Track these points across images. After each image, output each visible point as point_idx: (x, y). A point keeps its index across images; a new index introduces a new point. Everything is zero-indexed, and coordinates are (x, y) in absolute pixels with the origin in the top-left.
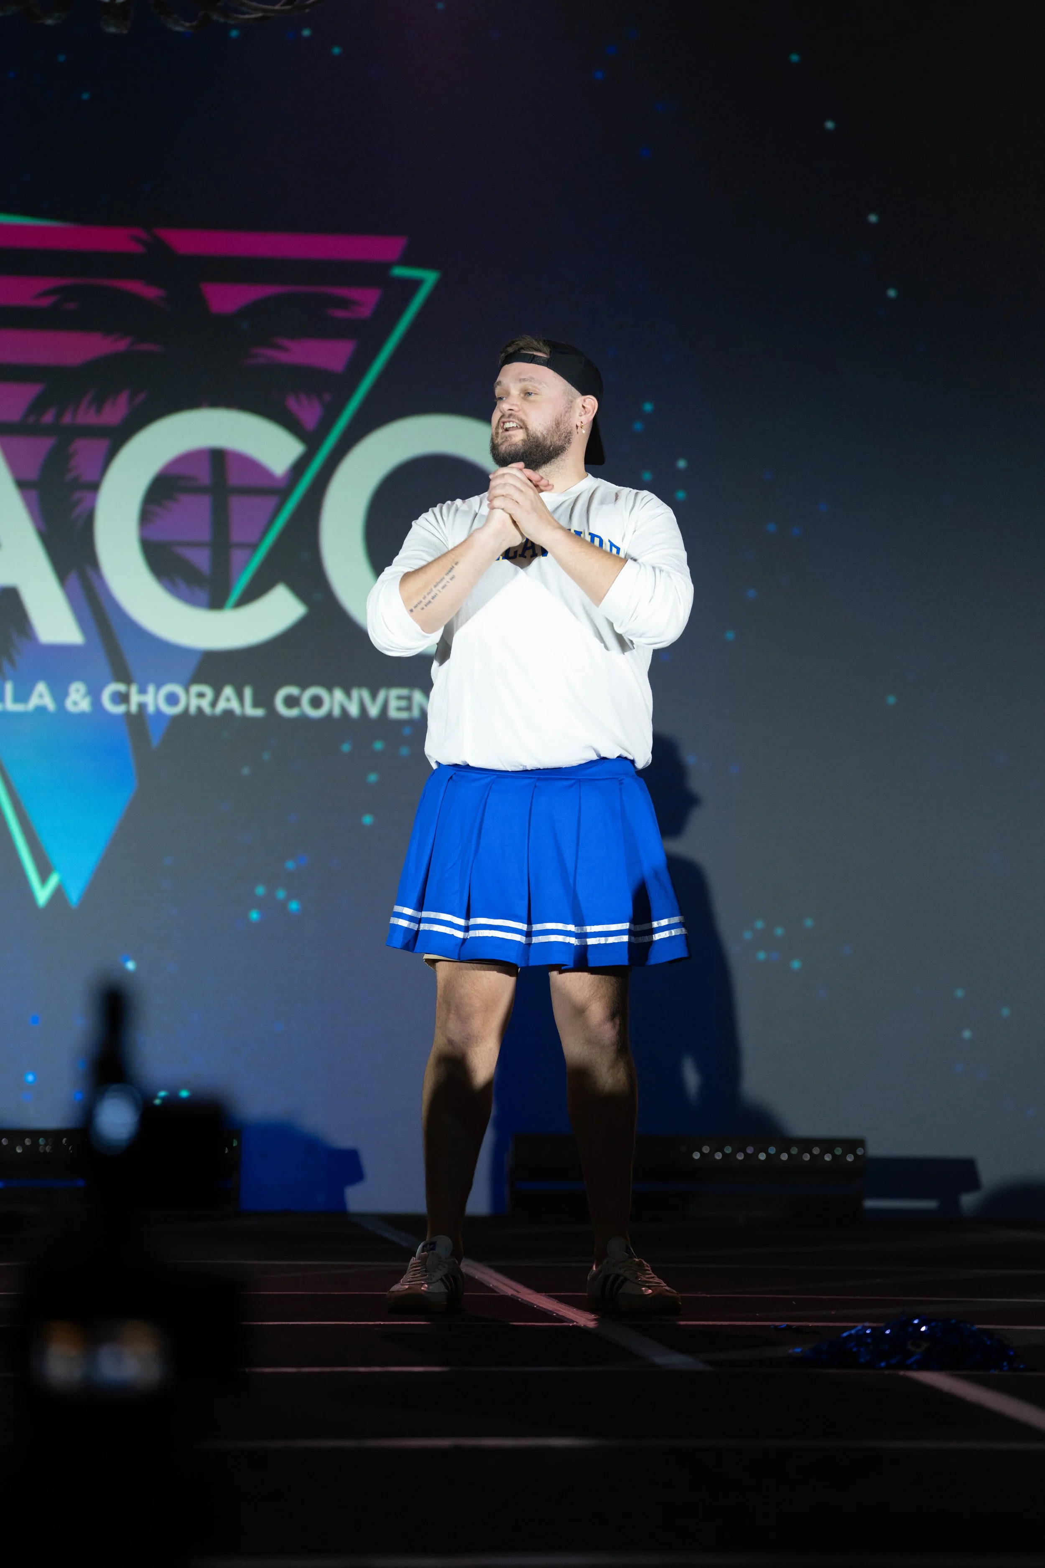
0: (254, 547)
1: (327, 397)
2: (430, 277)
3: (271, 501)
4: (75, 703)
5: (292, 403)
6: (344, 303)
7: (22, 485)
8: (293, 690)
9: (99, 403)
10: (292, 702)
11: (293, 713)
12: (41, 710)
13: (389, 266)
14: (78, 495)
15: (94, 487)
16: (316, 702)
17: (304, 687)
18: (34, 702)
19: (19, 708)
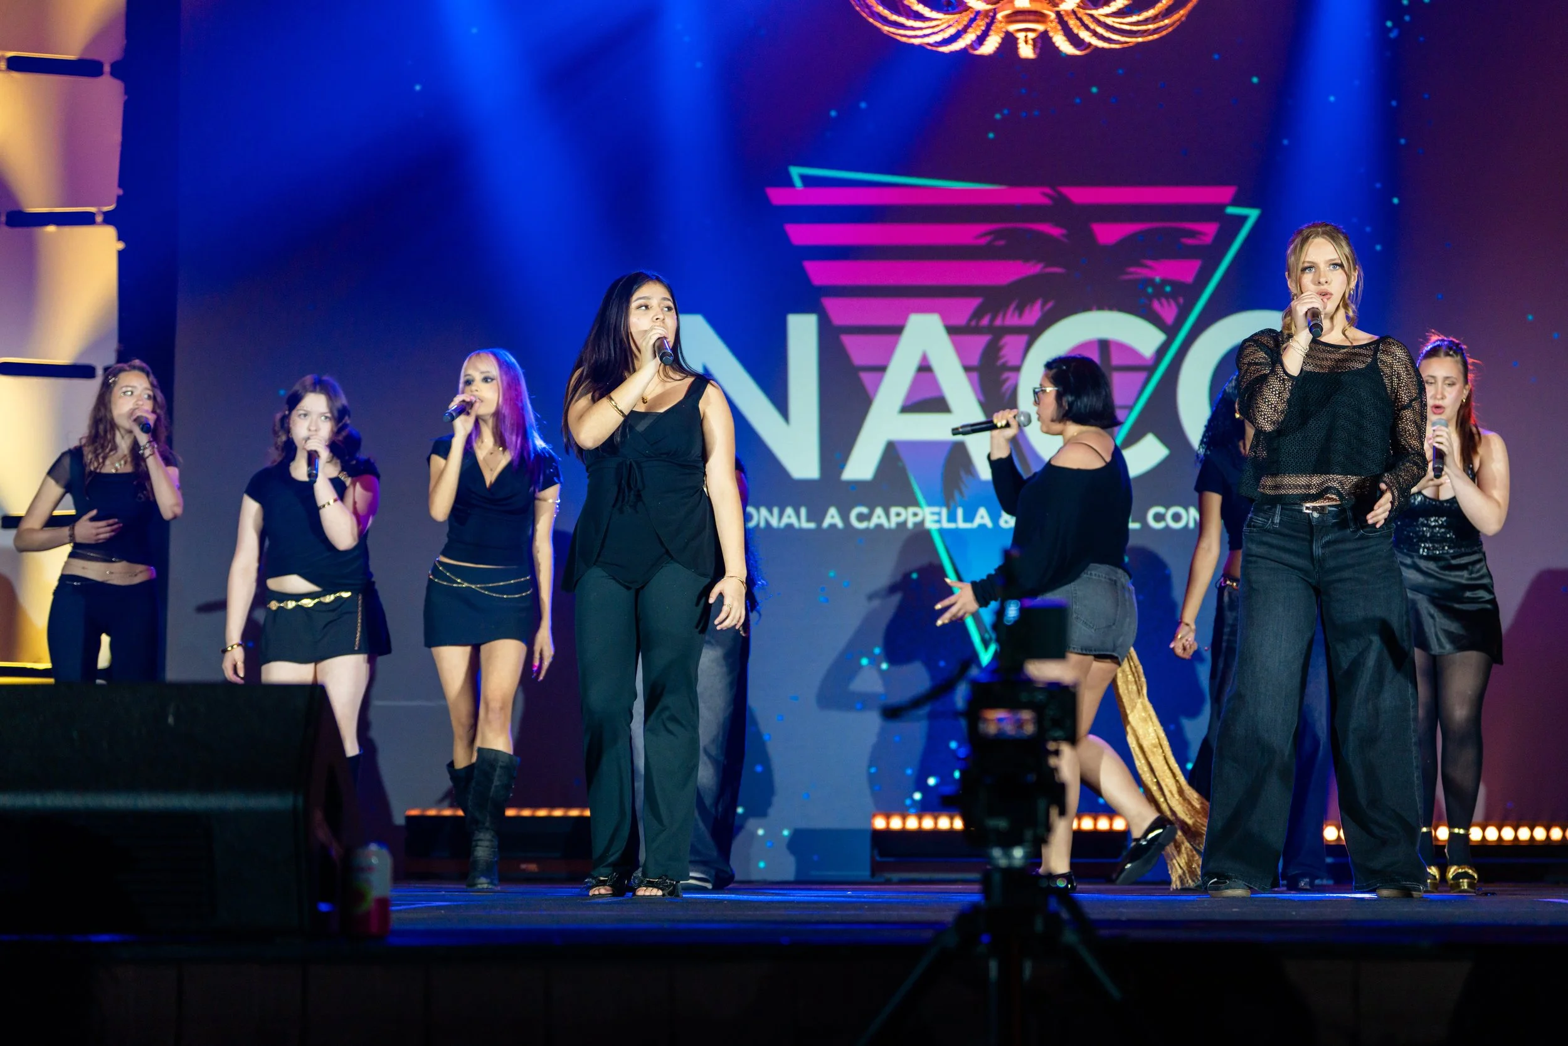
0: (1130, 408)
1: (1181, 300)
2: (1253, 214)
3: (1143, 375)
4: (1006, 522)
5: (1156, 305)
6: (1192, 234)
7: (967, 369)
8: (1161, 510)
9: (1021, 309)
10: (1159, 517)
11: (1160, 526)
12: (982, 527)
13: (1223, 206)
14: (1006, 375)
15: (1017, 369)
16: (1177, 517)
17: (1167, 507)
18: (978, 521)
19: (968, 526)
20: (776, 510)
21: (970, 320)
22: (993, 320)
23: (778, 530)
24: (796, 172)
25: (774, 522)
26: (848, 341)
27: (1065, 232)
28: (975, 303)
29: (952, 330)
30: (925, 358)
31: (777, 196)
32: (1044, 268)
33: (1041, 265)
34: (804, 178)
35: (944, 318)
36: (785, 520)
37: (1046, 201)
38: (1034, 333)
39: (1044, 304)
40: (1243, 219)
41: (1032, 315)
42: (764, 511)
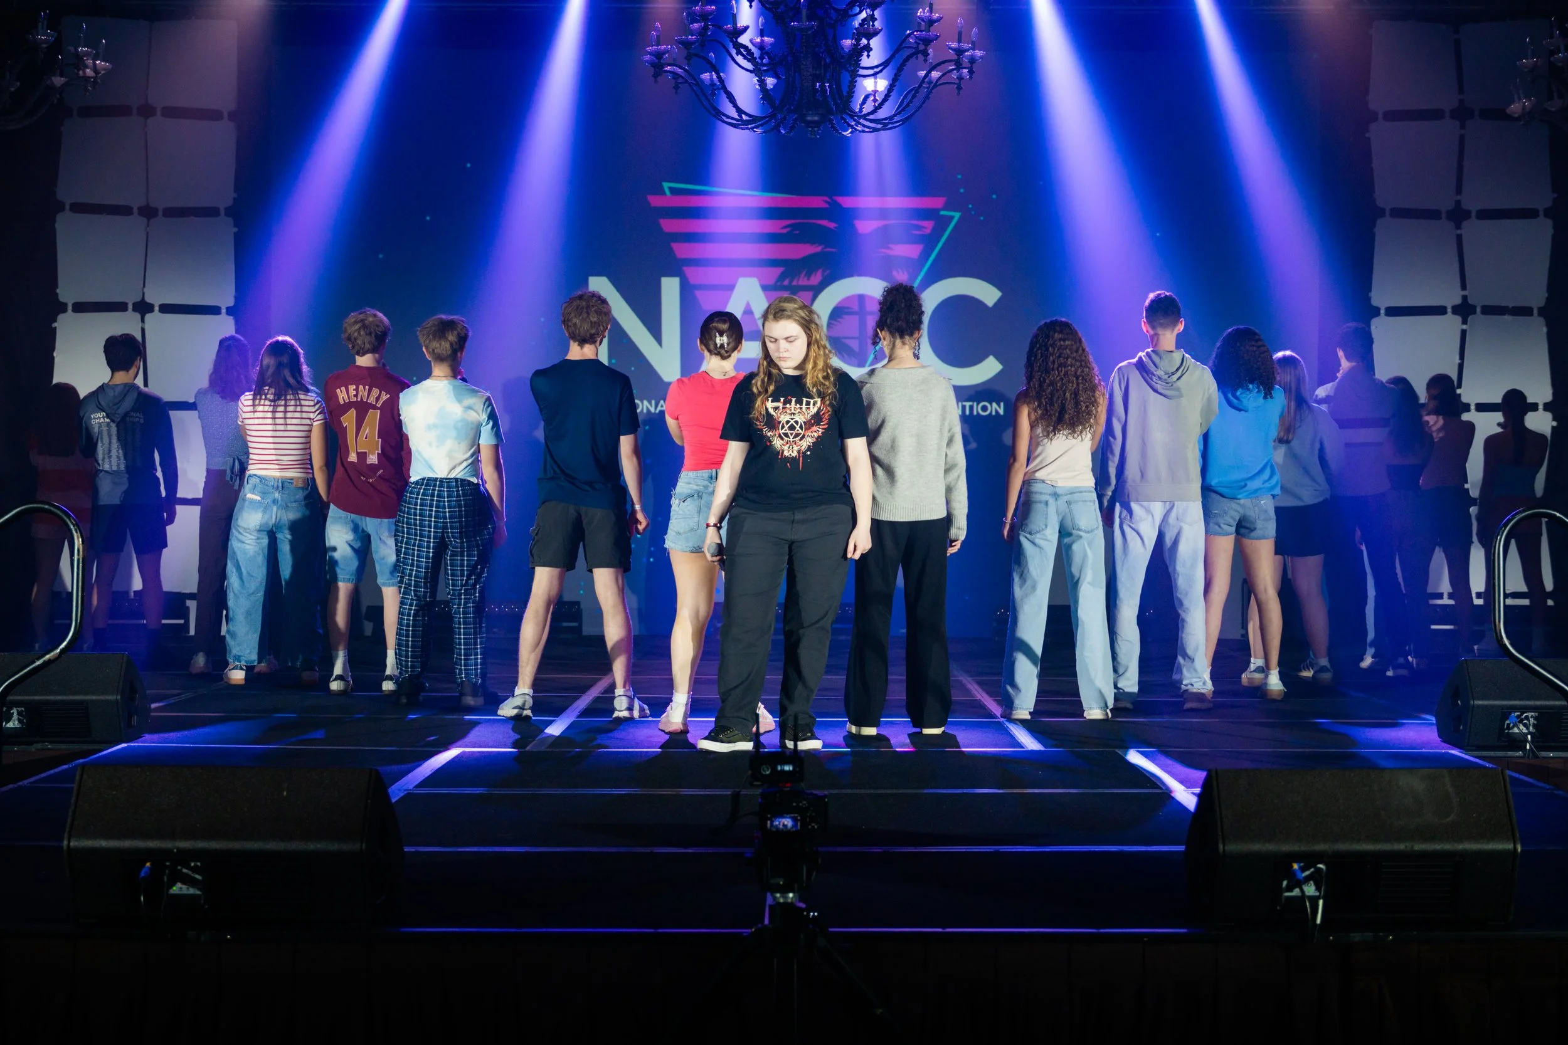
1: (911, 270)
2: (957, 215)
5: (895, 273)
6: (918, 228)
9: (809, 275)
13: (938, 210)
20: (653, 402)
21: (777, 281)
22: (791, 282)
23: (655, 413)
24: (666, 185)
25: (652, 410)
26: (698, 293)
27: (836, 225)
28: (782, 269)
29: (765, 288)
30: (748, 305)
31: (655, 201)
32: (823, 248)
33: (823, 246)
34: (670, 188)
35: (760, 281)
36: (659, 408)
37: (827, 206)
38: (817, 290)
39: (823, 272)
40: (952, 218)
41: (816, 279)
42: (646, 403)
